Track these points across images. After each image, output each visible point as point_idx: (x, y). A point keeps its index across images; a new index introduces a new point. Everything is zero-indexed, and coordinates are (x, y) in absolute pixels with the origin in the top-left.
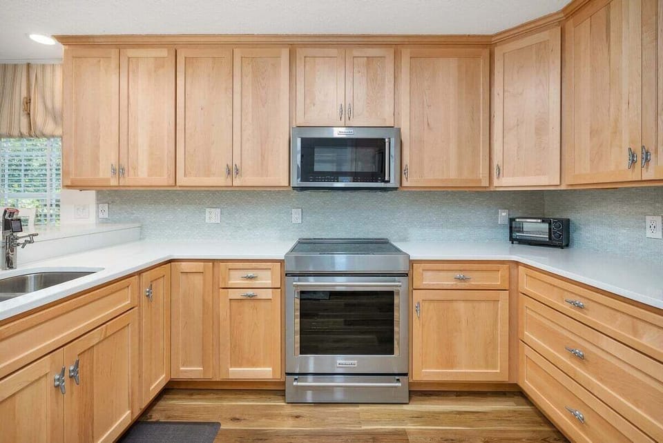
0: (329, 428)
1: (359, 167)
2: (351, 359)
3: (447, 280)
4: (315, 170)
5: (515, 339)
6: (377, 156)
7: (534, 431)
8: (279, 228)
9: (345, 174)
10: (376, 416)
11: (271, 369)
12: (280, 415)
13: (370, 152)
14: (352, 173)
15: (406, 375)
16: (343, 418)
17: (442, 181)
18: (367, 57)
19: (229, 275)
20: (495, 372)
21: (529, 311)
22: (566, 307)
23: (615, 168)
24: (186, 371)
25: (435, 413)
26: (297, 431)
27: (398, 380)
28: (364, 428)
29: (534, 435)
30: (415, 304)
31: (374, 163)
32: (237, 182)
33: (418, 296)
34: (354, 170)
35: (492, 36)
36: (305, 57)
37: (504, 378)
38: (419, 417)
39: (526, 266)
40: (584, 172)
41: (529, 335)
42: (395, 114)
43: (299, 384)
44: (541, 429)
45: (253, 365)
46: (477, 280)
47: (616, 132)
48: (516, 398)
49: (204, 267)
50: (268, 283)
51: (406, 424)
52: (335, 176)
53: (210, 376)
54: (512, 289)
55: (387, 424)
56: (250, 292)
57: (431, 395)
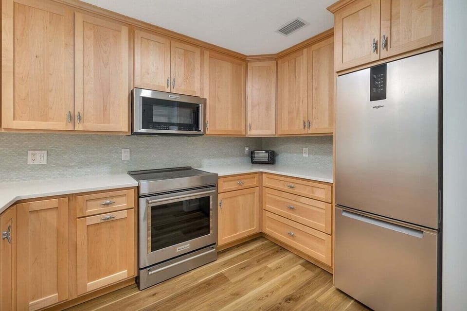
0: (179, 291)
1: (183, 121)
2: (186, 244)
3: (233, 185)
4: (154, 121)
5: (262, 210)
6: (192, 114)
7: (272, 250)
8: (110, 165)
9: (173, 124)
10: (203, 273)
11: (126, 271)
12: (140, 299)
13: (188, 111)
14: (177, 124)
15: (215, 244)
16: (185, 282)
17: (225, 131)
18: (185, 50)
19: (86, 205)
20: (253, 229)
21: (268, 194)
22: (287, 189)
23: (298, 129)
24: (36, 304)
25: (231, 259)
26: (159, 303)
27: (213, 248)
28: (200, 281)
29: (273, 251)
30: (219, 202)
31: (191, 118)
32: (79, 127)
33: (220, 196)
34: (179, 122)
35: (247, 56)
36: (141, 37)
37: (257, 231)
38: (226, 264)
39: (266, 173)
40: (286, 129)
41: (268, 206)
42: (202, 89)
43: (153, 272)
44: (274, 248)
45: (110, 273)
46: (247, 183)
47: (298, 113)
48: (261, 239)
49: (59, 202)
50: (124, 205)
51: (221, 270)
52: (167, 125)
53: (66, 297)
54: (260, 186)
55: (211, 274)
56: (108, 216)
57: (225, 252)
